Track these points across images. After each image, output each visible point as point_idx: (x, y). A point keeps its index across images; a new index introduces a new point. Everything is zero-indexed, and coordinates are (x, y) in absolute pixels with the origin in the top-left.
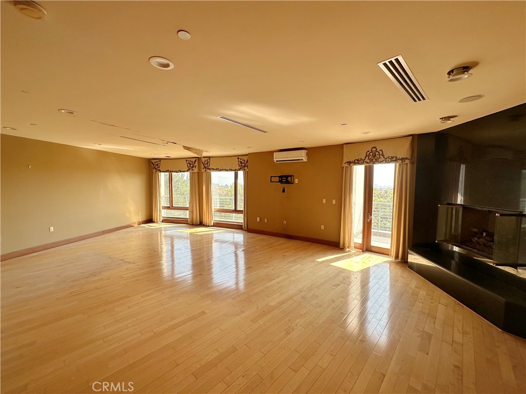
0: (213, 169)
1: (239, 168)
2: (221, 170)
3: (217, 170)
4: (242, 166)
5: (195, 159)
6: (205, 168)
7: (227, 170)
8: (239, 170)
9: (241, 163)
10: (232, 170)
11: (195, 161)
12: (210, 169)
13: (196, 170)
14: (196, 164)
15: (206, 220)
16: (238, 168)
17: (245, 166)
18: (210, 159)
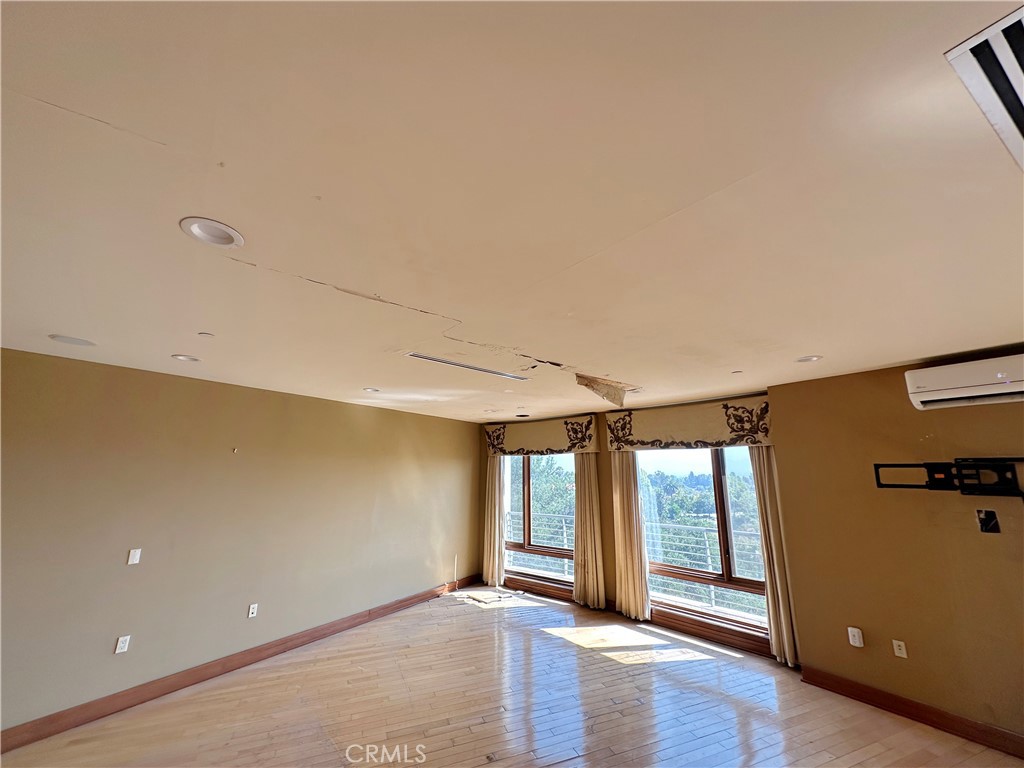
0: (643, 444)
1: (733, 435)
2: (667, 446)
3: (656, 444)
4: (743, 429)
5: (588, 418)
6: (618, 439)
7: (688, 446)
8: (733, 442)
9: (740, 420)
10: (705, 445)
11: (590, 423)
12: (632, 443)
13: (591, 447)
14: (592, 431)
15: (625, 597)
16: (728, 435)
17: (754, 430)
18: (629, 415)
